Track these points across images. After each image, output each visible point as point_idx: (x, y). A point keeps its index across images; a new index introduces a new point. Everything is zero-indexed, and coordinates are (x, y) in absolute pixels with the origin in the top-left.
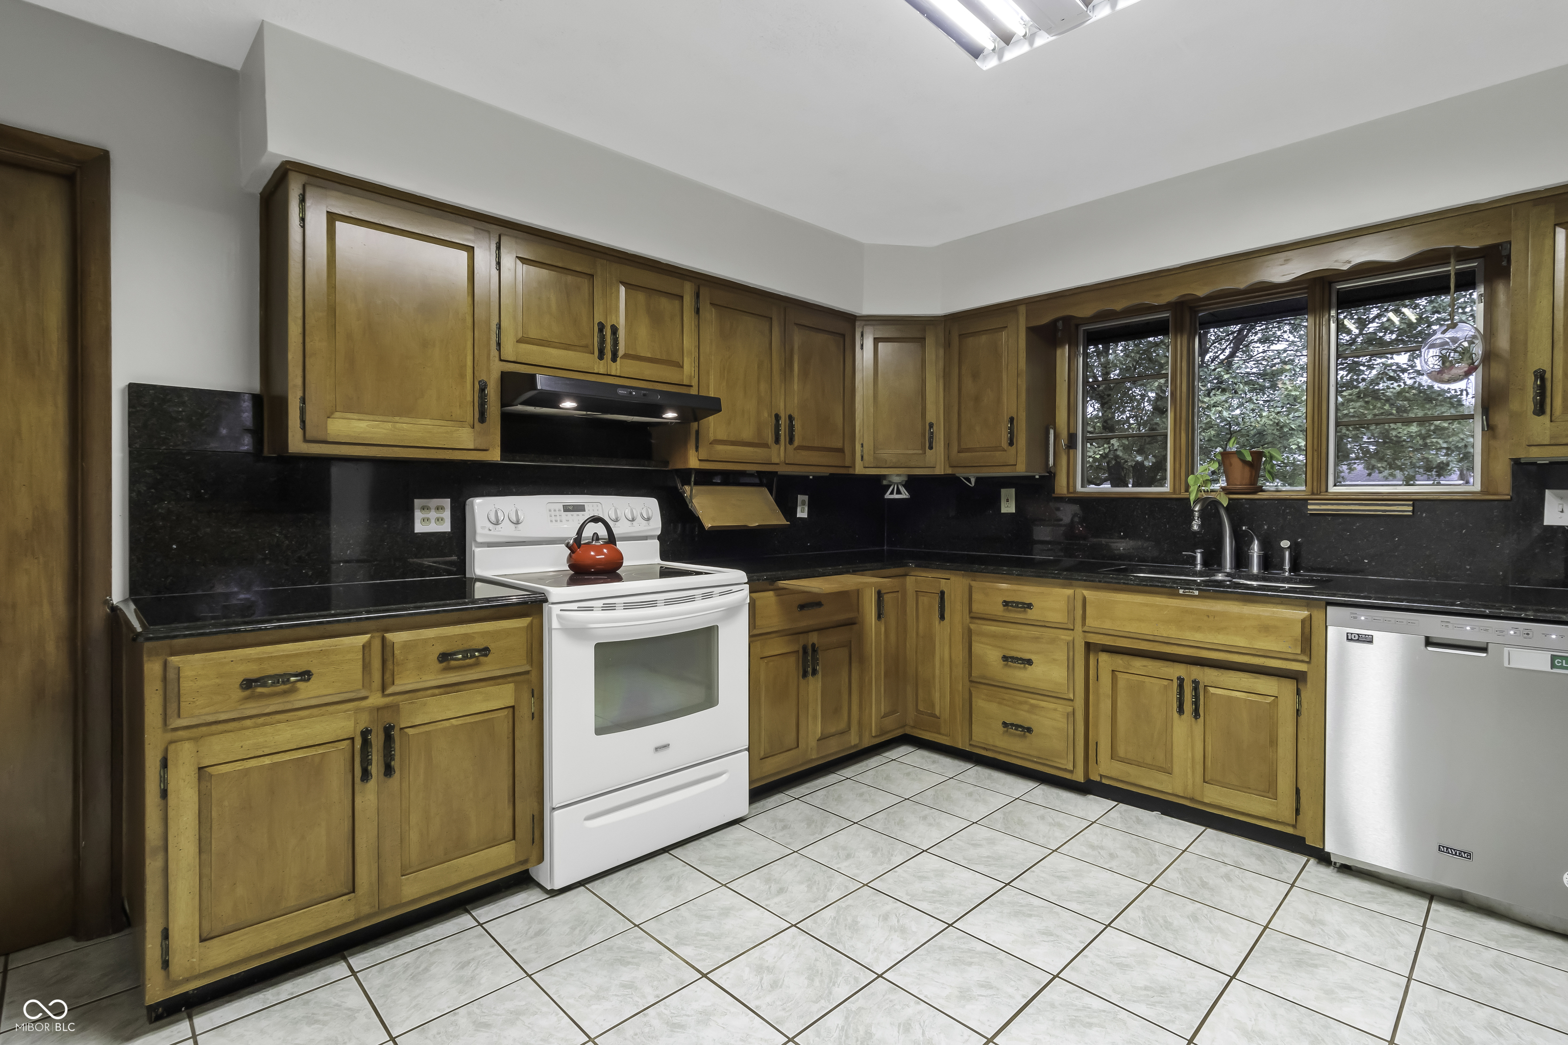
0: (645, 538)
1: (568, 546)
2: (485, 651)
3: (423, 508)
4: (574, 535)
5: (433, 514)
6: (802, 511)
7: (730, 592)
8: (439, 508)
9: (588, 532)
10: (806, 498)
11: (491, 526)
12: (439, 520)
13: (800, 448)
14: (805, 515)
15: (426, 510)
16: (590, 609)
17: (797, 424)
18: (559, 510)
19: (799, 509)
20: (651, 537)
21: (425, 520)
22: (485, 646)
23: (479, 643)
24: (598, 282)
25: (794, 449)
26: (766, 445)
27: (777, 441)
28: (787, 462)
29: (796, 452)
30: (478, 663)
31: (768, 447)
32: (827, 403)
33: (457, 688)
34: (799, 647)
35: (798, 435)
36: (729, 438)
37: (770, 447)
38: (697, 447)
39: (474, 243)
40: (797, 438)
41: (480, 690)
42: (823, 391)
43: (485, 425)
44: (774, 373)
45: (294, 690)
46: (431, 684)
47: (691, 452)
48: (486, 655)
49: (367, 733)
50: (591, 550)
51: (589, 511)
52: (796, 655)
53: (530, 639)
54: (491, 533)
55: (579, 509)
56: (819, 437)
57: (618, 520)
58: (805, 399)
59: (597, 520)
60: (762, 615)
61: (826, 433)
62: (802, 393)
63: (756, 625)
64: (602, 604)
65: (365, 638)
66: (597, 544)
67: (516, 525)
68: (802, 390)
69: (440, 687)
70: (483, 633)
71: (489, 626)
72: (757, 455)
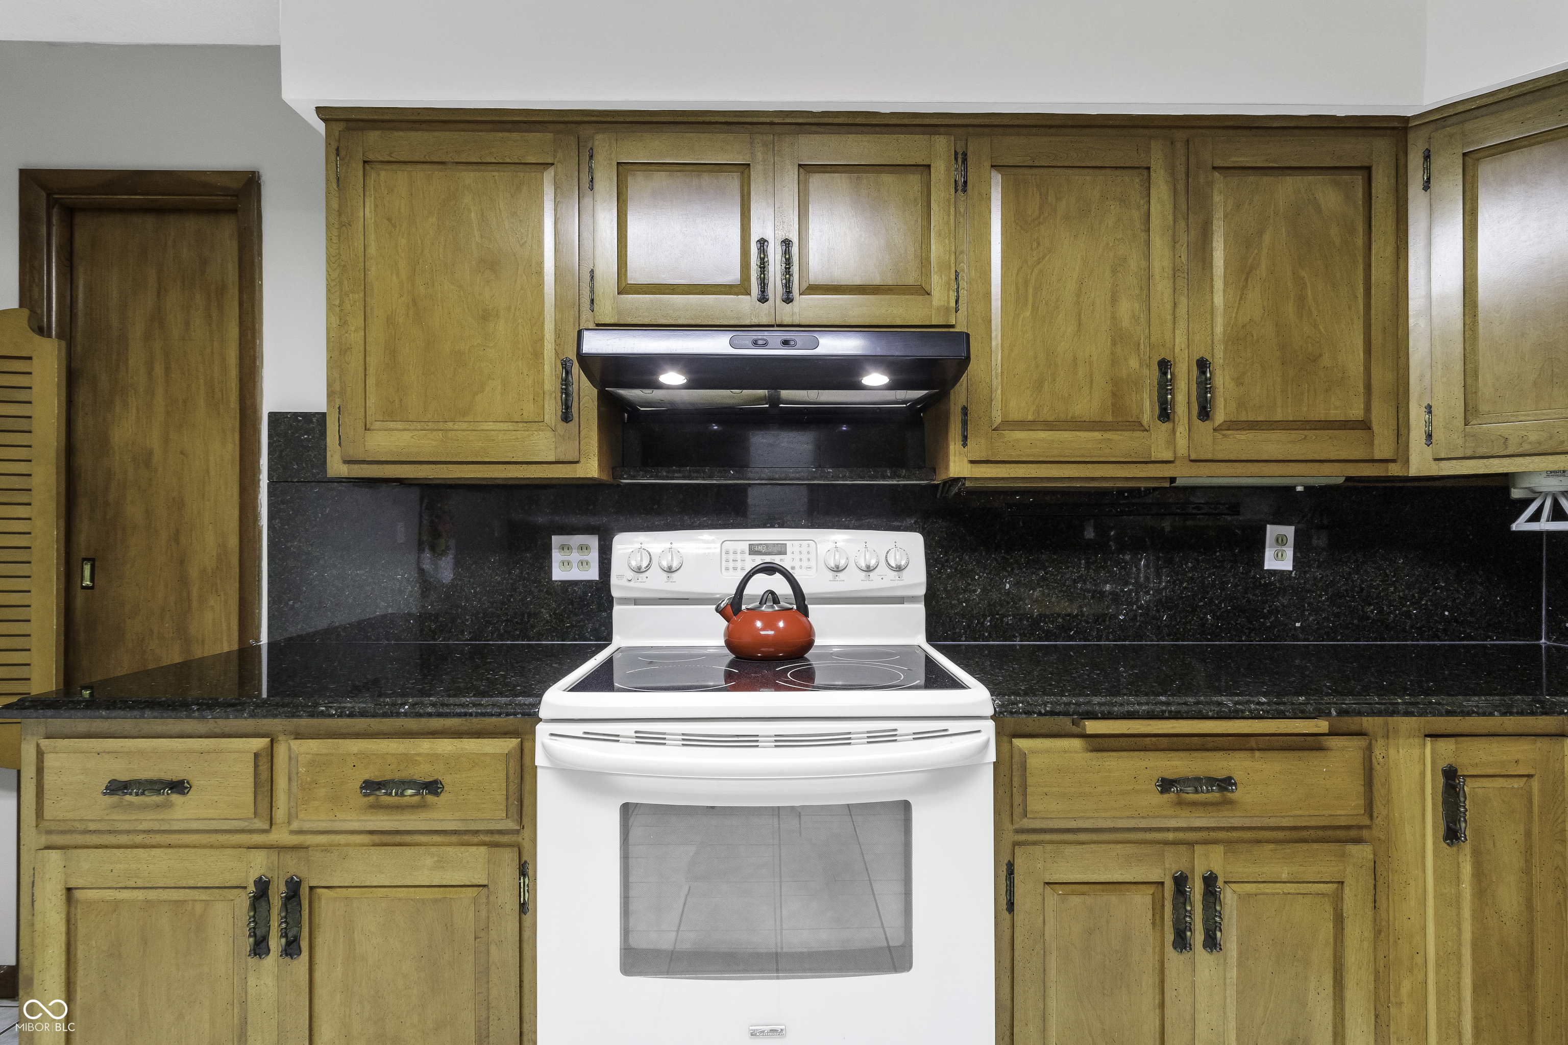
0: (901, 600)
1: (721, 611)
2: (433, 787)
3: (562, 548)
5: (575, 556)
6: (1278, 557)
7: (943, 734)
8: (583, 548)
9: (755, 588)
10: (1289, 531)
11: (631, 575)
12: (583, 564)
13: (1232, 425)
14: (1286, 564)
15: (566, 550)
16: (614, 738)
17: (1222, 380)
18: (743, 552)
19: (1269, 553)
20: (912, 599)
21: (566, 564)
22: (435, 778)
23: (422, 773)
24: (756, 175)
25: (1215, 430)
26: (1137, 426)
27: (1165, 413)
28: (1193, 457)
29: (1221, 437)
30: (423, 806)
31: (1142, 428)
32: (1316, 326)
33: (398, 839)
34: (1162, 875)
35: (1225, 400)
36: (1039, 415)
37: (1147, 428)
38: (965, 438)
39: (555, 157)
40: (1222, 407)
41: (434, 849)
42: (1301, 299)
43: (573, 425)
44: (1157, 277)
45: (168, 805)
46: (356, 826)
47: (954, 447)
48: (437, 794)
49: (262, 888)
50: (759, 620)
51: (793, 553)
52: (1151, 892)
53: (512, 776)
54: (632, 584)
55: (776, 549)
56: (1290, 400)
57: (840, 569)
58: (1243, 327)
59: (769, 569)
60: (1045, 790)
61: (1308, 391)
62: (1237, 313)
63: (1029, 808)
64: (636, 732)
65: (259, 743)
66: (770, 610)
67: (669, 575)
68: (1237, 304)
69: (371, 832)
70: (434, 757)
71: (446, 746)
72: (1111, 446)
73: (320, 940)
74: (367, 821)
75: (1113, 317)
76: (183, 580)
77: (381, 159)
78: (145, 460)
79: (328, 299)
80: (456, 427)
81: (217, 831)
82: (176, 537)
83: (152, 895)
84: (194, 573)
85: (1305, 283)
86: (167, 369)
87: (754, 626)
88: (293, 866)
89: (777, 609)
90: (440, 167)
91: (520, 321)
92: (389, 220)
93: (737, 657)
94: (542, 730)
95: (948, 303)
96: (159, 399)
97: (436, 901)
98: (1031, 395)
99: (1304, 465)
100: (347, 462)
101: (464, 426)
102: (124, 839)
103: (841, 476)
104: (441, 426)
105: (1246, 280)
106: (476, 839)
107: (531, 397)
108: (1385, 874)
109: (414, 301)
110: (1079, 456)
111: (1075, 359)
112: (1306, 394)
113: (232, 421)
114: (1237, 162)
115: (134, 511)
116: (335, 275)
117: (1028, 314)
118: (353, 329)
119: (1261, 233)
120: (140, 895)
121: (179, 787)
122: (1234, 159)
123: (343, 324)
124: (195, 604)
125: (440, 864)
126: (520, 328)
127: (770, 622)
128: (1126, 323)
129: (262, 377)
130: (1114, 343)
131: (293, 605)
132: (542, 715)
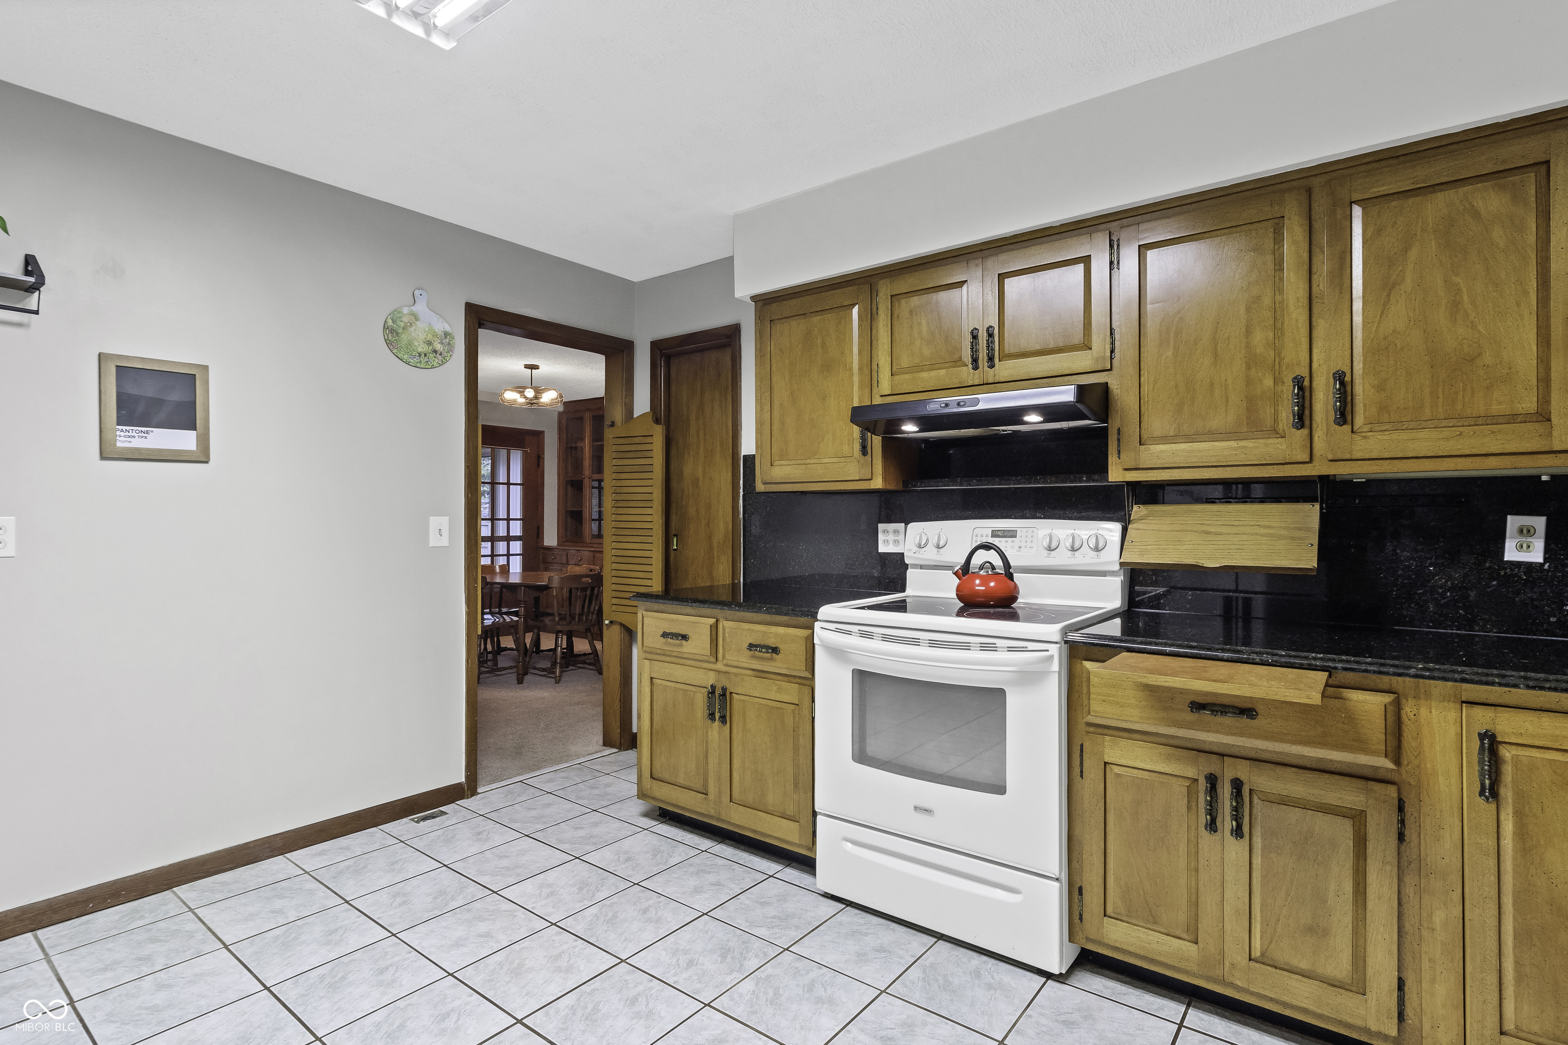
0: (1103, 574)
1: (956, 574)
2: (775, 650)
3: (884, 531)
4: (963, 561)
5: (888, 537)
6: (1523, 548)
8: (895, 531)
9: (978, 559)
10: (1537, 522)
11: (915, 549)
12: (894, 542)
14: (1535, 556)
15: (886, 533)
16: (849, 633)
17: (1361, 390)
18: (987, 536)
19: (1510, 545)
21: (886, 542)
22: (776, 646)
23: (771, 642)
24: (971, 287)
25: (1353, 432)
26: (1272, 433)
27: (1300, 422)
28: (1330, 457)
29: (1360, 438)
30: (772, 659)
31: (1279, 436)
32: (1473, 327)
33: (764, 675)
34: (1196, 774)
35: (1365, 406)
36: (1179, 431)
37: (1283, 435)
38: (1119, 452)
39: (858, 299)
40: (1362, 412)
41: (777, 682)
42: (1455, 306)
43: (868, 457)
44: (1292, 307)
45: (681, 645)
46: (746, 665)
47: (1112, 459)
48: (778, 654)
49: (713, 687)
50: (980, 580)
51: (1021, 537)
52: (1187, 785)
53: (808, 649)
54: (916, 555)
55: (1009, 534)
56: (1441, 400)
57: (1052, 549)
58: (1385, 338)
59: (987, 547)
60: (1104, 698)
61: (1464, 389)
62: (1377, 327)
63: (1091, 709)
64: (859, 630)
65: (713, 621)
66: (985, 574)
67: (939, 550)
68: (1377, 319)
69: (753, 670)
70: (776, 635)
71: (781, 630)
72: (1246, 452)
73: (734, 719)
74: (751, 663)
75: (1248, 346)
76: (711, 547)
77: (777, 318)
78: (696, 482)
79: (756, 396)
80: (811, 462)
81: (698, 660)
82: (708, 524)
83: (677, 685)
84: (715, 545)
85: (1459, 290)
86: (705, 434)
87: (974, 582)
88: (724, 682)
89: (990, 573)
90: (803, 316)
91: (841, 398)
92: (781, 350)
93: (965, 605)
94: (817, 625)
95: (1105, 354)
96: (702, 451)
97: (778, 708)
98: (1173, 416)
99: (1463, 459)
100: (765, 483)
101: (815, 461)
102: (668, 659)
103: (1049, 481)
104: (804, 462)
105: (1389, 295)
106: (795, 681)
107: (847, 442)
108: (1416, 814)
109: (792, 393)
110: (1217, 462)
111: (1212, 384)
112: (1462, 393)
113: (730, 461)
114: (1379, 191)
115: (692, 511)
116: (759, 384)
117: (1170, 353)
118: (766, 412)
119: (1406, 250)
120: (673, 684)
121: (685, 637)
122: (1376, 190)
123: (762, 409)
124: (716, 560)
125: (780, 690)
126: (841, 403)
127: (985, 580)
128: (1260, 350)
129: (741, 436)
130: (1248, 367)
131: (753, 562)
132: (819, 617)
